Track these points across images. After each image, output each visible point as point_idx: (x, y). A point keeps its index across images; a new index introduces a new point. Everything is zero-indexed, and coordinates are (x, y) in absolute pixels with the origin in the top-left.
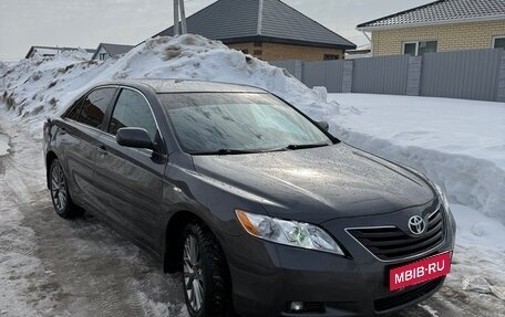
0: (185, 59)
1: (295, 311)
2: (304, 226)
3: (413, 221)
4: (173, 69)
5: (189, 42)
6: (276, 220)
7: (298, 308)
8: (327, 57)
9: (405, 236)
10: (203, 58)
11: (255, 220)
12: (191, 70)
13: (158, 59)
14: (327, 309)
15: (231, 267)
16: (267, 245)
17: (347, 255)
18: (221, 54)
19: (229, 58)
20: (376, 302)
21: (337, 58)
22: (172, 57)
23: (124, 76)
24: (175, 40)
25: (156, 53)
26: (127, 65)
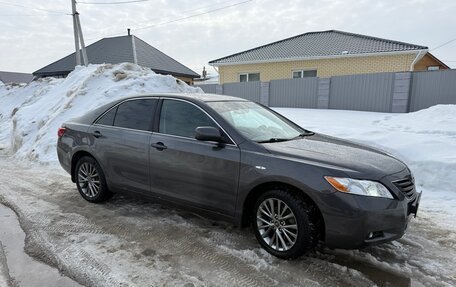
0: (131, 81)
1: (370, 239)
7: (371, 236)
12: (140, 89)
13: (109, 80)
17: (396, 198)
22: (121, 79)
23: (83, 94)
24: (118, 67)
25: (107, 76)
26: (85, 85)
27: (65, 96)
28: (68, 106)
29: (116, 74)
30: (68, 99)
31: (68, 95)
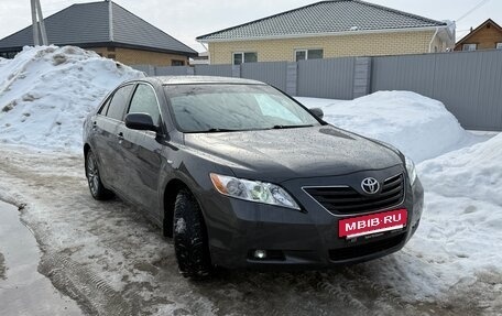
0: (71, 65)
1: (259, 259)
2: (267, 186)
3: (366, 182)
4: (63, 72)
5: (70, 52)
6: (242, 181)
7: (261, 255)
8: (175, 63)
9: (358, 195)
10: (84, 64)
11: (224, 180)
12: (77, 72)
13: (49, 64)
14: (287, 257)
15: (207, 220)
16: (232, 201)
17: (303, 210)
18: (97, 61)
19: (104, 64)
20: (330, 251)
21: (182, 63)
22: (60, 63)
23: (23, 78)
24: (60, 51)
25: (46, 60)
26: (24, 69)
27: (6, 79)
28: (8, 90)
29: (56, 57)
30: (8, 83)
31: (9, 79)
